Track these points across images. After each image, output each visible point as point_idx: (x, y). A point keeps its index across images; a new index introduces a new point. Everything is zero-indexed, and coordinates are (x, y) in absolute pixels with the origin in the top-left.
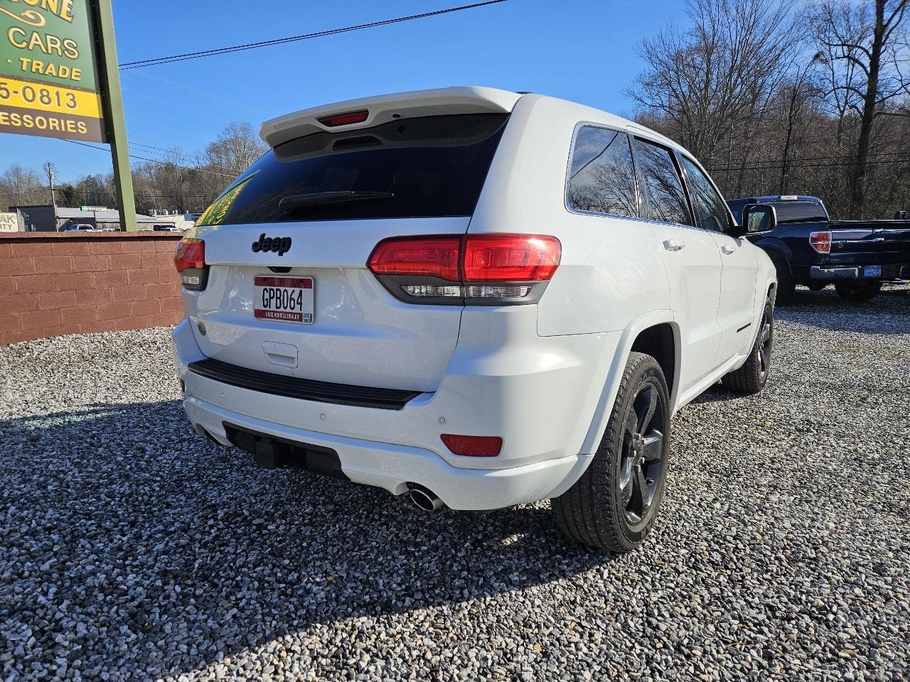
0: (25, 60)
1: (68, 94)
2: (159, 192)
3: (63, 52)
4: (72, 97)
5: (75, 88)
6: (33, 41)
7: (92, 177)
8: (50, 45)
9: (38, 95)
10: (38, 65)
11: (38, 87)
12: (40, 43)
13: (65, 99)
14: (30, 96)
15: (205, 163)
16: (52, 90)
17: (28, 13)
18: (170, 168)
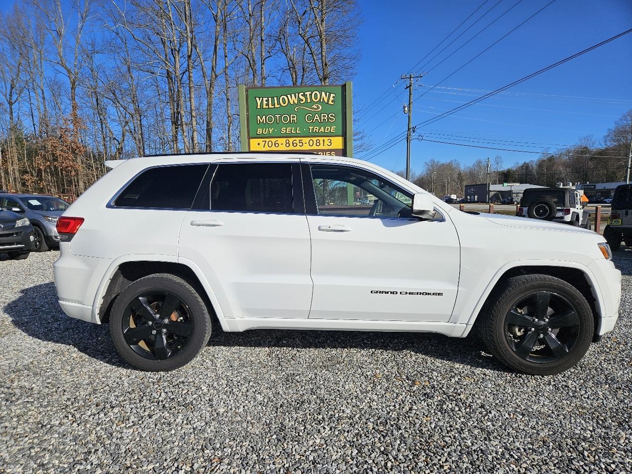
0: (311, 128)
1: (328, 140)
2: (569, 170)
3: (328, 120)
4: (330, 141)
5: (332, 136)
6: (315, 118)
7: (527, 162)
8: (322, 118)
9: (315, 142)
10: (316, 129)
11: (315, 139)
12: (318, 118)
13: (327, 142)
14: (311, 144)
15: (611, 144)
16: (321, 139)
17: (314, 106)
18: (585, 150)
